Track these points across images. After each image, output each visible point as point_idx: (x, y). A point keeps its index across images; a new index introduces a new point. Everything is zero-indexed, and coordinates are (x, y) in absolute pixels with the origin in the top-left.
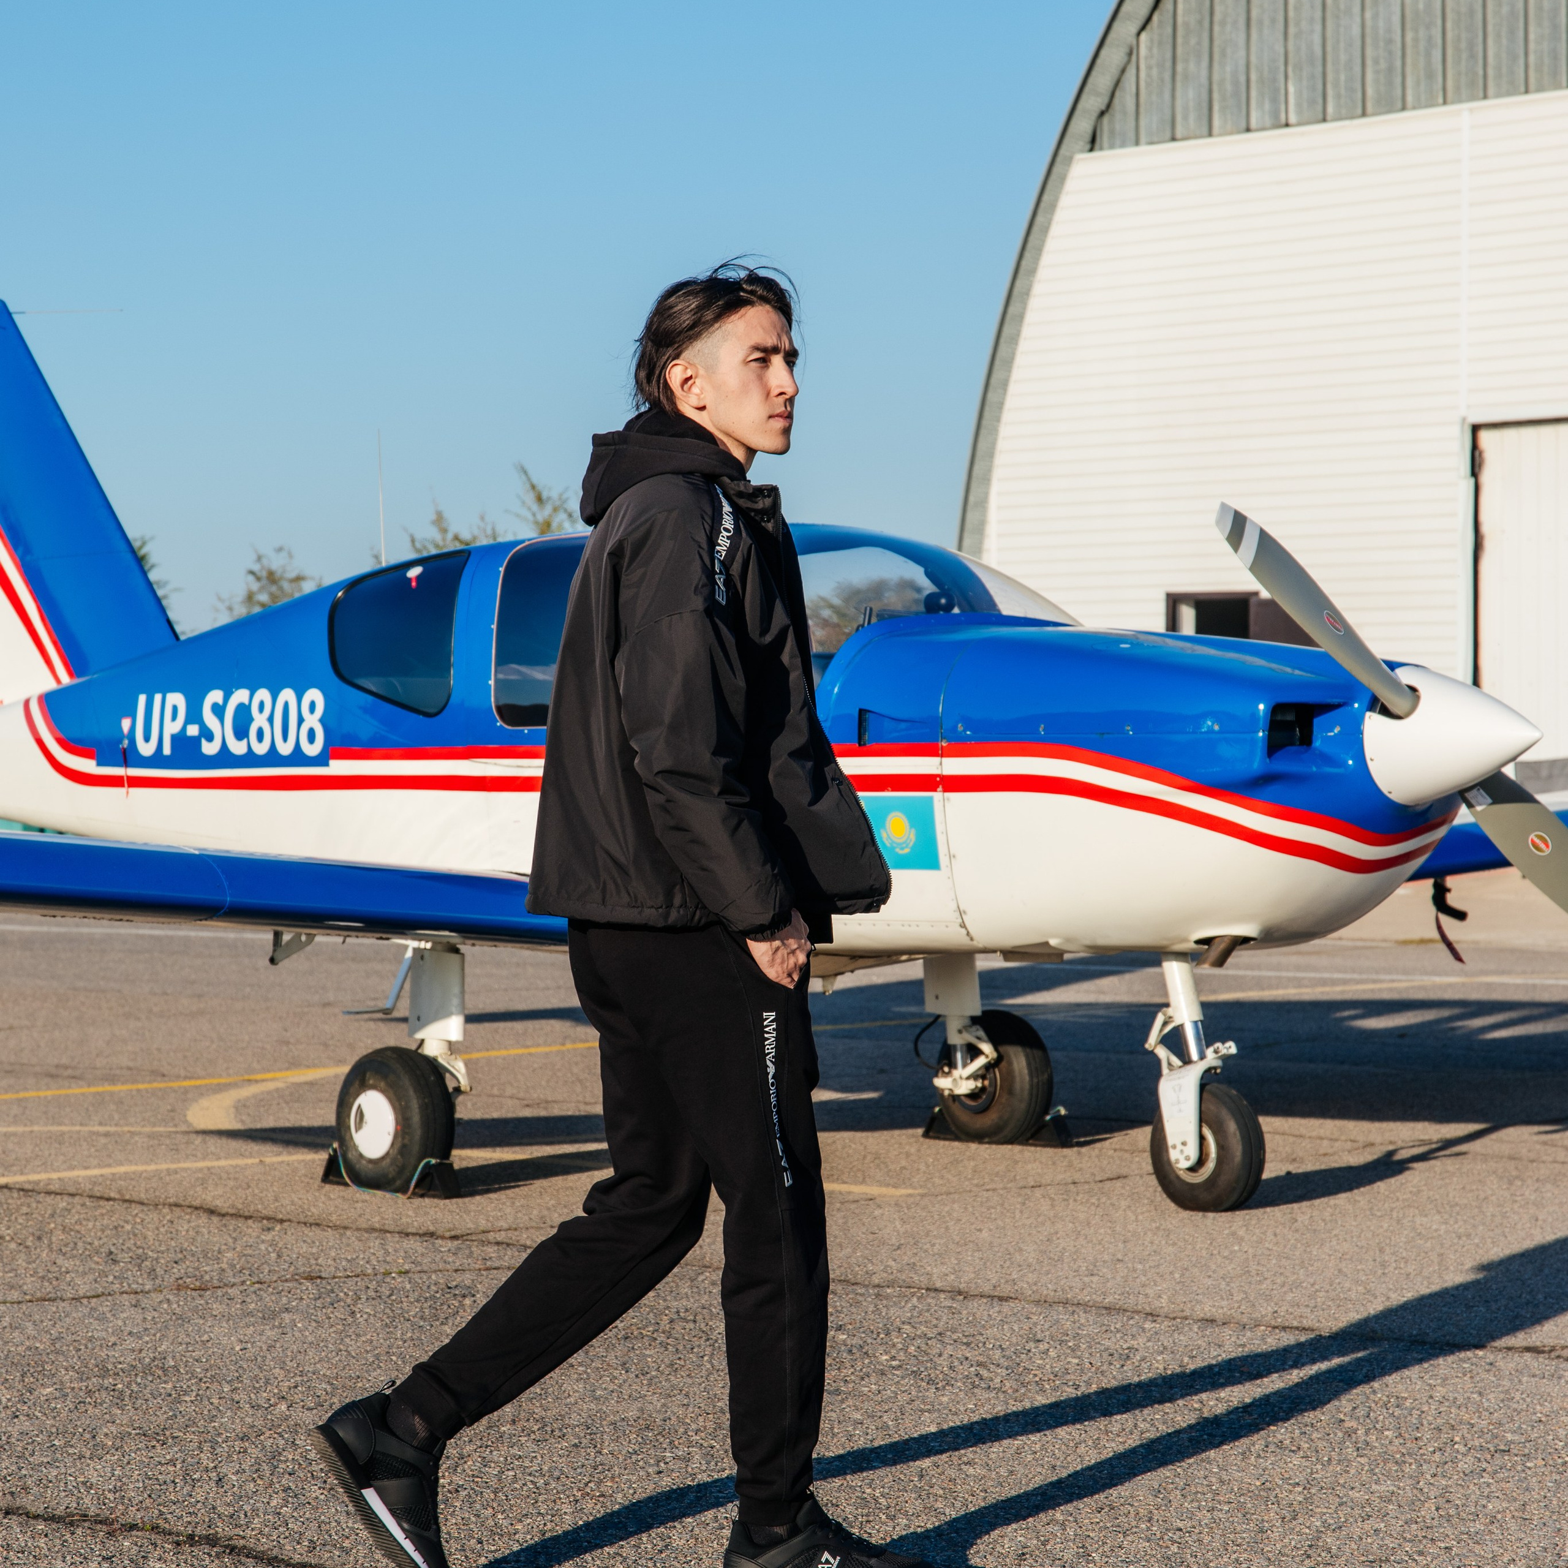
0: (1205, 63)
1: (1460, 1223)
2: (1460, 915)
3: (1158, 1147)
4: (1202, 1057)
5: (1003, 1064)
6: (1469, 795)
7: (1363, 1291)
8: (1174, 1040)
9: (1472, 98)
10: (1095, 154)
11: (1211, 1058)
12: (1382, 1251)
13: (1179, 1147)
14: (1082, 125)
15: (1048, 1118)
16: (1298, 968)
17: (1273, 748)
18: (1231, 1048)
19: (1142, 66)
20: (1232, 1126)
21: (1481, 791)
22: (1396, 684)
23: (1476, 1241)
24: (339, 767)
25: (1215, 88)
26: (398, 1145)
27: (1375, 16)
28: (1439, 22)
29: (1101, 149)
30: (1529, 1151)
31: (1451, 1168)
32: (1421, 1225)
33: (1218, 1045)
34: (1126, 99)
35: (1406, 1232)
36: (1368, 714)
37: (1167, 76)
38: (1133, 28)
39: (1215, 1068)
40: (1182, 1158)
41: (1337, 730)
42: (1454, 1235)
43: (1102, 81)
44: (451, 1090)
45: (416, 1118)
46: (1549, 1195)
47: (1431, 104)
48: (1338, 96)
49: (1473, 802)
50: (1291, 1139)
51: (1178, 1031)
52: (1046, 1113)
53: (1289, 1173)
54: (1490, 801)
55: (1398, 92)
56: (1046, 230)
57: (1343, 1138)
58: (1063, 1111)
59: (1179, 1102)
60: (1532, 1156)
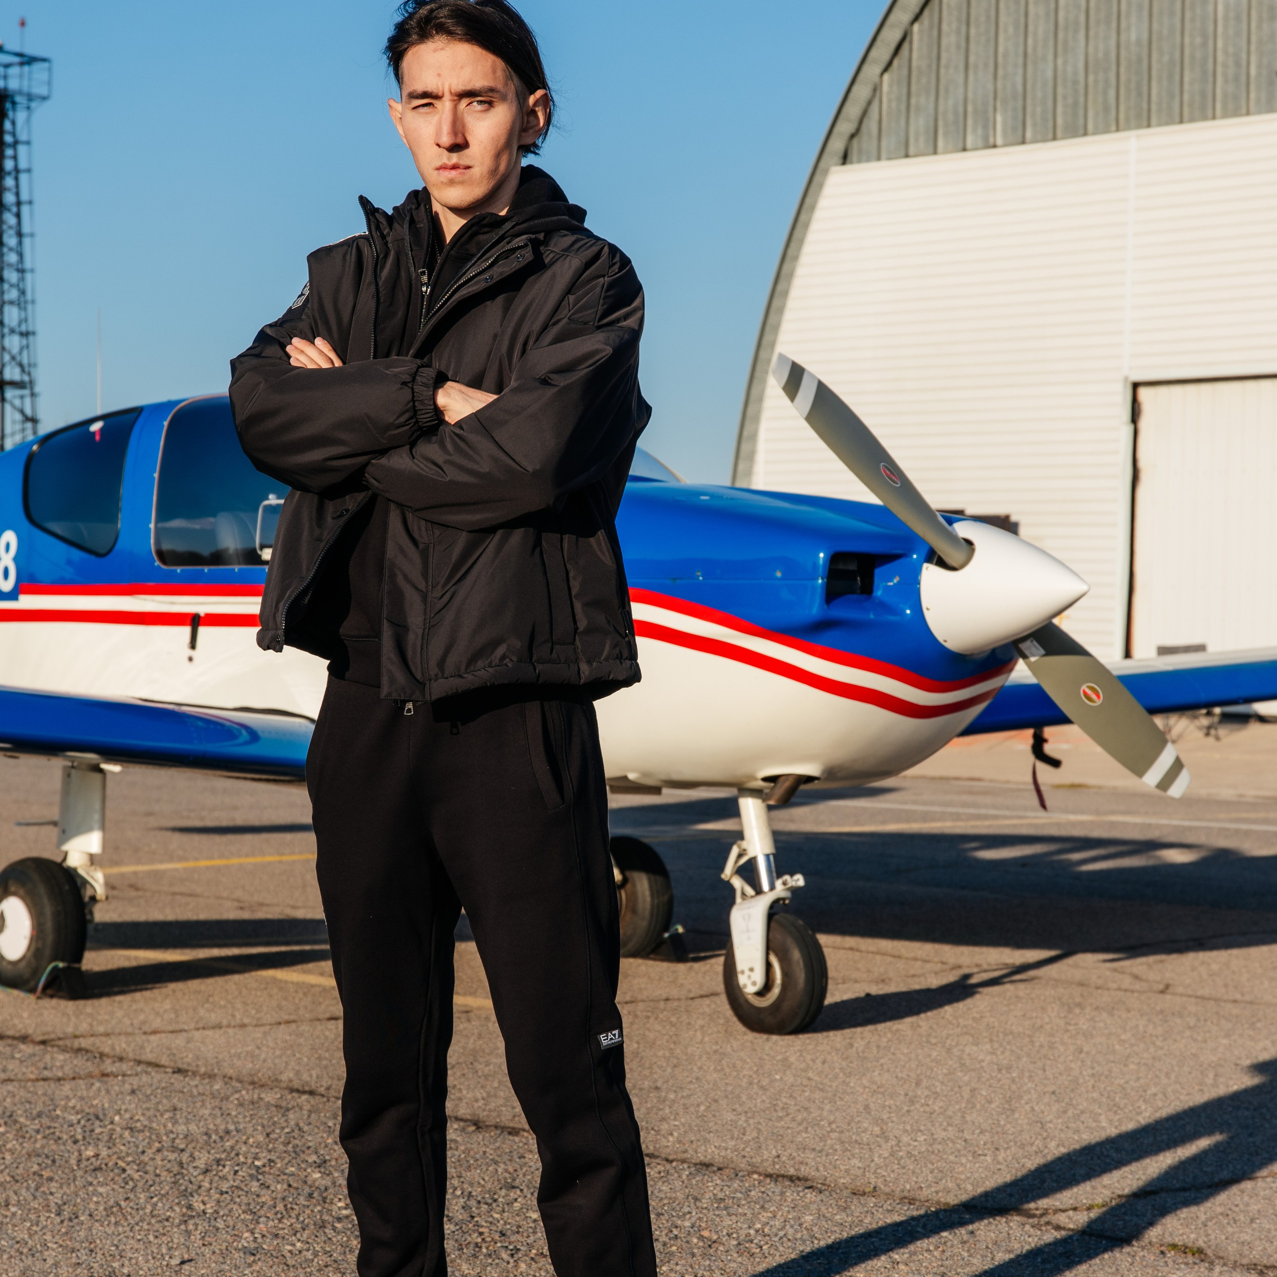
0: (932, 98)
1: (1007, 1053)
2: (1055, 763)
3: (730, 972)
4: (772, 887)
5: (629, 886)
6: (1023, 646)
7: (879, 1133)
8: (748, 871)
9: (1139, 127)
10: (847, 167)
11: (780, 890)
12: (918, 1084)
13: (747, 973)
14: (837, 145)
15: (666, 935)
16: (964, 805)
17: (831, 596)
18: (799, 880)
19: (885, 99)
20: (796, 955)
21: (1035, 642)
22: (953, 538)
23: (1014, 1075)
24: (27, 602)
25: (940, 117)
26: (33, 948)
27: (1065, 63)
28: (1114, 67)
29: (851, 163)
30: (1099, 977)
31: (1021, 994)
32: (969, 1055)
33: (787, 877)
34: (871, 124)
35: (951, 1063)
36: (925, 565)
37: (903, 107)
38: (878, 70)
39: (784, 899)
40: (749, 983)
41: (896, 580)
42: (996, 1067)
43: (853, 110)
44: (87, 899)
45: (49, 925)
46: (1101, 1025)
47: (1106, 131)
48: (1035, 125)
49: (1027, 652)
50: (889, 959)
51: (752, 862)
52: (666, 929)
53: (868, 995)
54: (1042, 652)
55: (1081, 122)
56: (807, 226)
57: (936, 960)
58: (680, 930)
59: (748, 931)
60: (1100, 982)
